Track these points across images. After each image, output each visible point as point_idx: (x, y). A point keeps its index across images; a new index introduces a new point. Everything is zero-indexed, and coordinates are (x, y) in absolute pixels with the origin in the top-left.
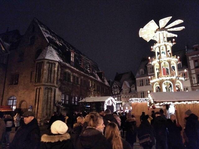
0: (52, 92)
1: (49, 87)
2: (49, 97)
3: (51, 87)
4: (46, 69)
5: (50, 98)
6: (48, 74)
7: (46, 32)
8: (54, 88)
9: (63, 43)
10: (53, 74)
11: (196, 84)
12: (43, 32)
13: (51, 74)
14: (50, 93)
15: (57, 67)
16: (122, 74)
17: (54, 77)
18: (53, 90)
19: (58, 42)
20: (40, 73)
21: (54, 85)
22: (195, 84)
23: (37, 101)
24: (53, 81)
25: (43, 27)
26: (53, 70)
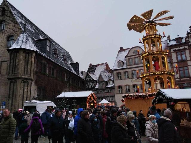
0: (29, 86)
1: (25, 80)
2: (25, 91)
3: (28, 80)
4: (22, 60)
5: (26, 93)
6: (25, 66)
7: (19, 16)
8: (31, 81)
9: (35, 29)
10: (30, 66)
11: (179, 78)
12: (16, 17)
13: (28, 65)
14: (26, 88)
15: (34, 57)
16: (96, 66)
17: (31, 69)
18: (30, 84)
19: (30, 28)
20: (14, 63)
21: (30, 78)
22: (177, 78)
23: (11, 96)
24: (29, 74)
25: (14, 11)
26: (30, 60)
